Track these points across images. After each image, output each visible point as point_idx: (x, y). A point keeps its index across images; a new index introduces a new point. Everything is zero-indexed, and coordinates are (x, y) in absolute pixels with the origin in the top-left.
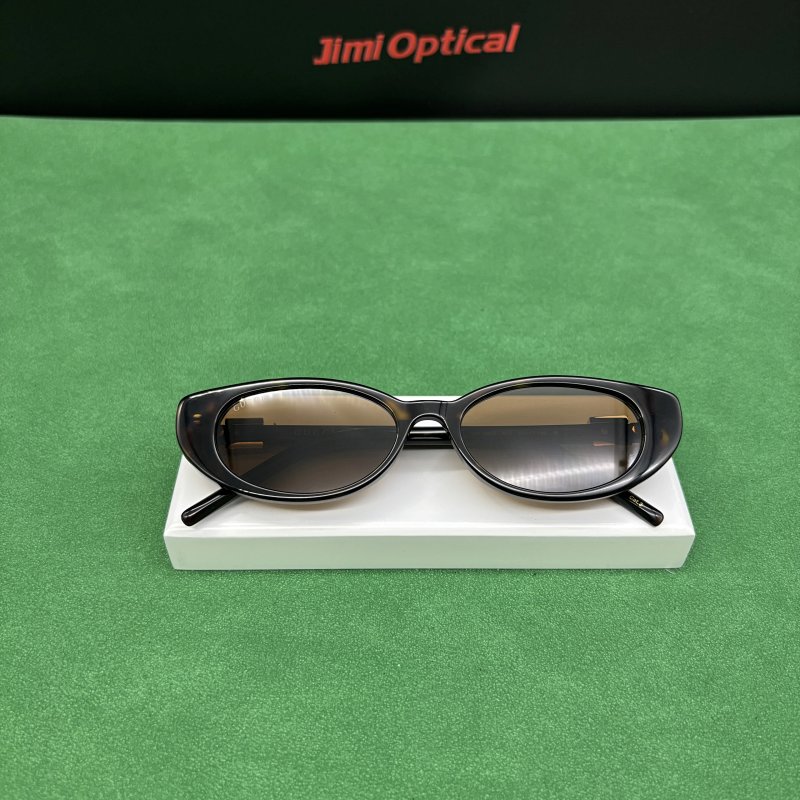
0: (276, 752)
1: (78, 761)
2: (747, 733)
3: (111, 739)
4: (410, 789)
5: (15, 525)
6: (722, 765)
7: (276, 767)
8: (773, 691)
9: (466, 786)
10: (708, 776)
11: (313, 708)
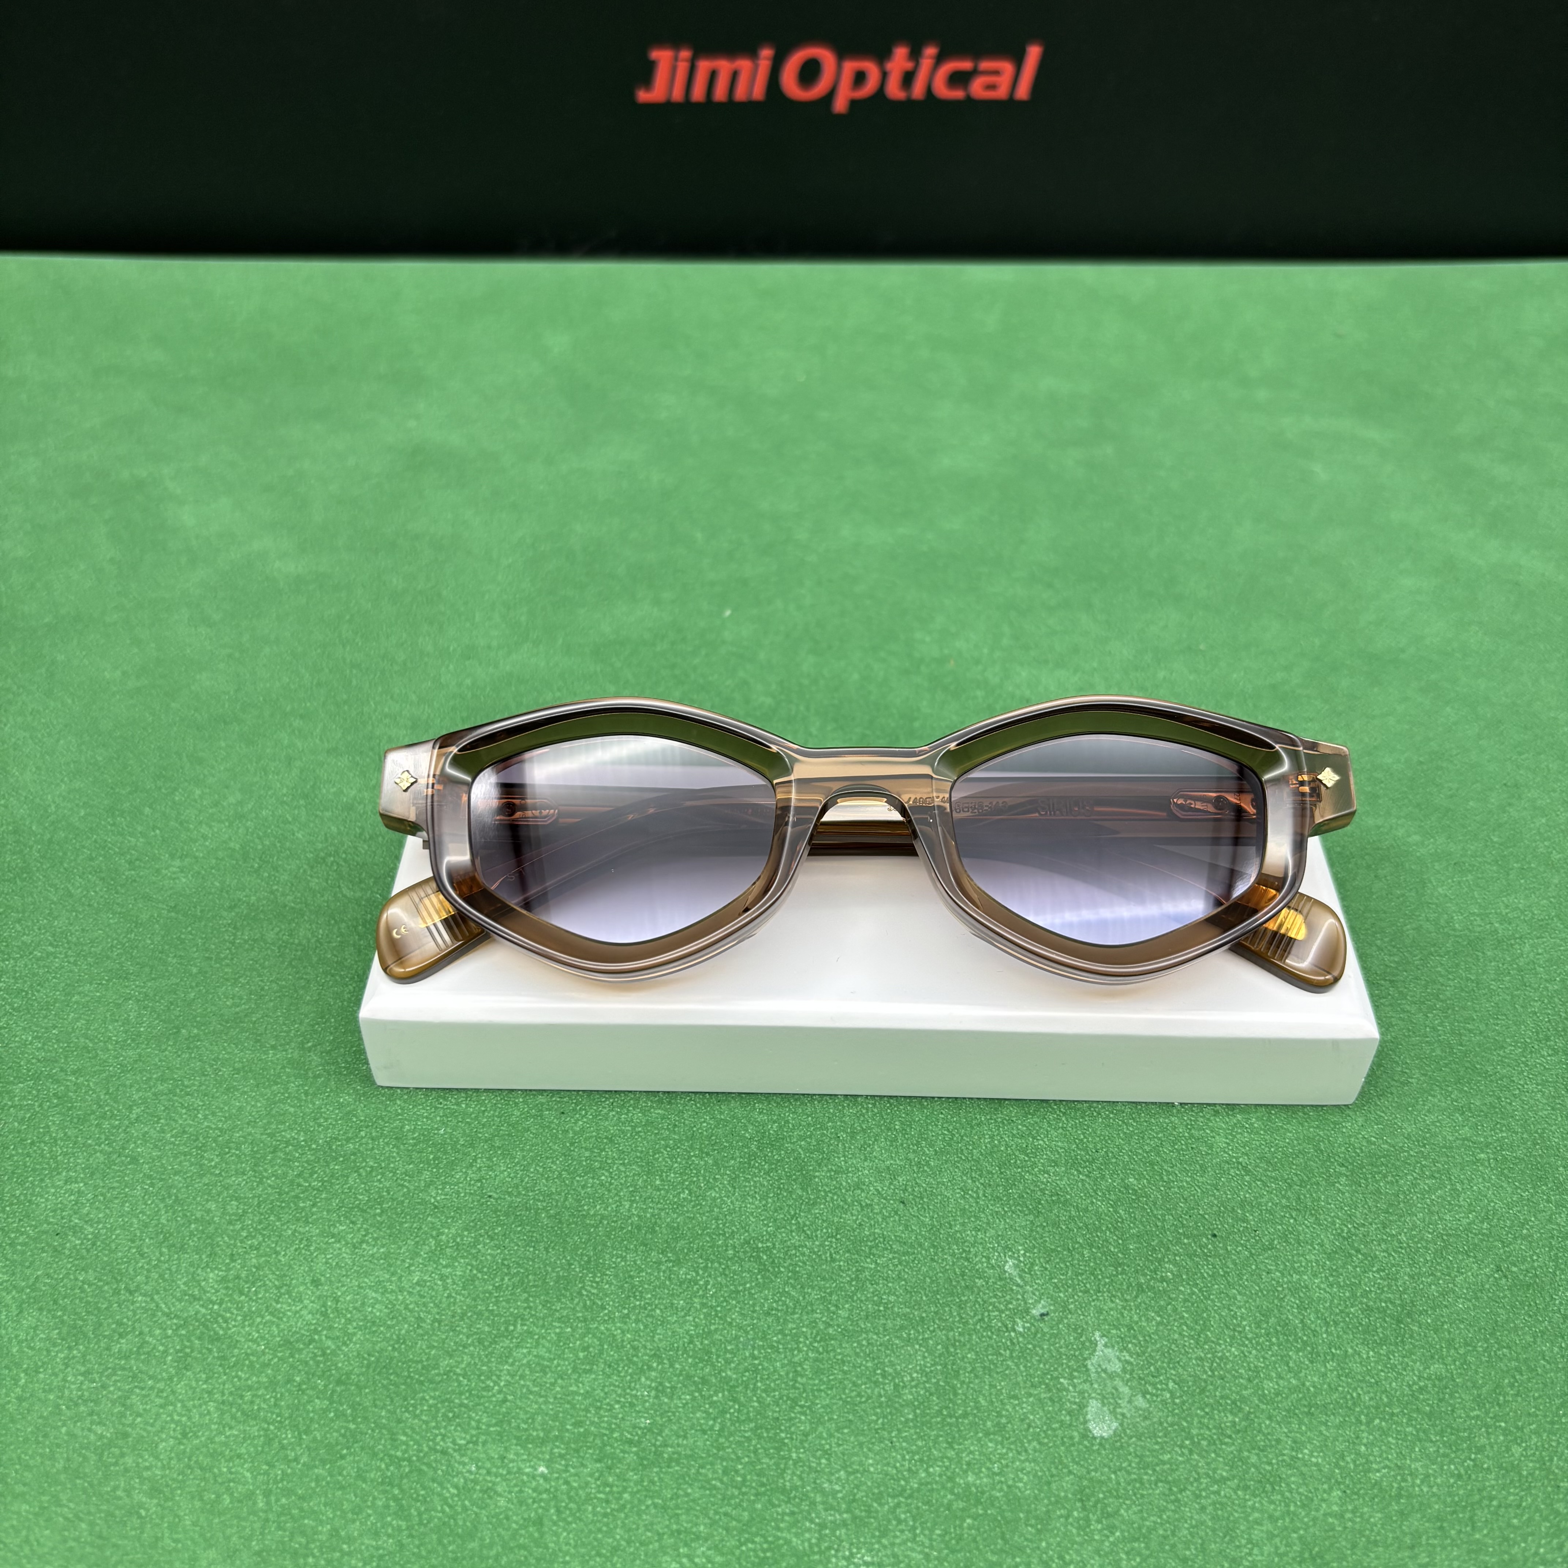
0: (563, 1429)
1: (184, 1435)
2: (1478, 1416)
3: (248, 1396)
4: (820, 1507)
5: (76, 998)
6: (1427, 1476)
7: (561, 1456)
8: (1529, 1339)
9: (928, 1503)
10: (1399, 1496)
11: (633, 1347)
